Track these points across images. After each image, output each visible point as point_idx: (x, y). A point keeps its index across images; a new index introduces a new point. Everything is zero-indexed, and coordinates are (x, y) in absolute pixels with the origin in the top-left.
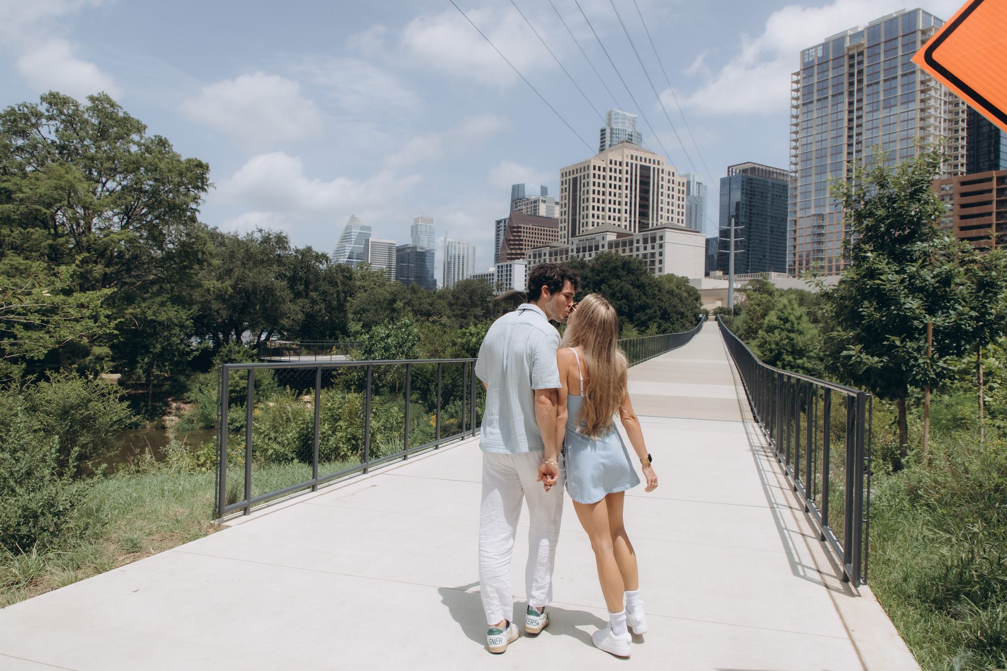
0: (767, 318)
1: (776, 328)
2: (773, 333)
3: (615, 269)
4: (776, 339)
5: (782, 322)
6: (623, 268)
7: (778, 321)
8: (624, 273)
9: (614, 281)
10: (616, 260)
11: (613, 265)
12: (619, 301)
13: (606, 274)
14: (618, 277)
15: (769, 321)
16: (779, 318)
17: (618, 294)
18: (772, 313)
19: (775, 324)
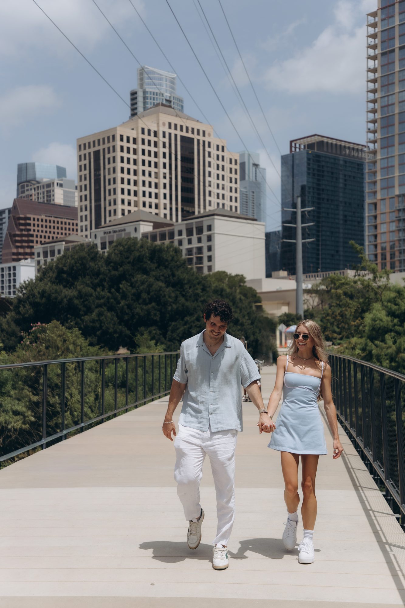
0: (368, 317)
1: (386, 330)
2: (383, 341)
3: (140, 259)
4: (390, 351)
5: (396, 321)
6: (151, 259)
7: (389, 319)
8: (153, 266)
9: (139, 277)
10: (142, 247)
11: (137, 254)
12: (146, 304)
13: (128, 267)
14: (146, 272)
15: (374, 320)
16: (391, 314)
17: (144, 296)
18: (377, 306)
19: (385, 324)
